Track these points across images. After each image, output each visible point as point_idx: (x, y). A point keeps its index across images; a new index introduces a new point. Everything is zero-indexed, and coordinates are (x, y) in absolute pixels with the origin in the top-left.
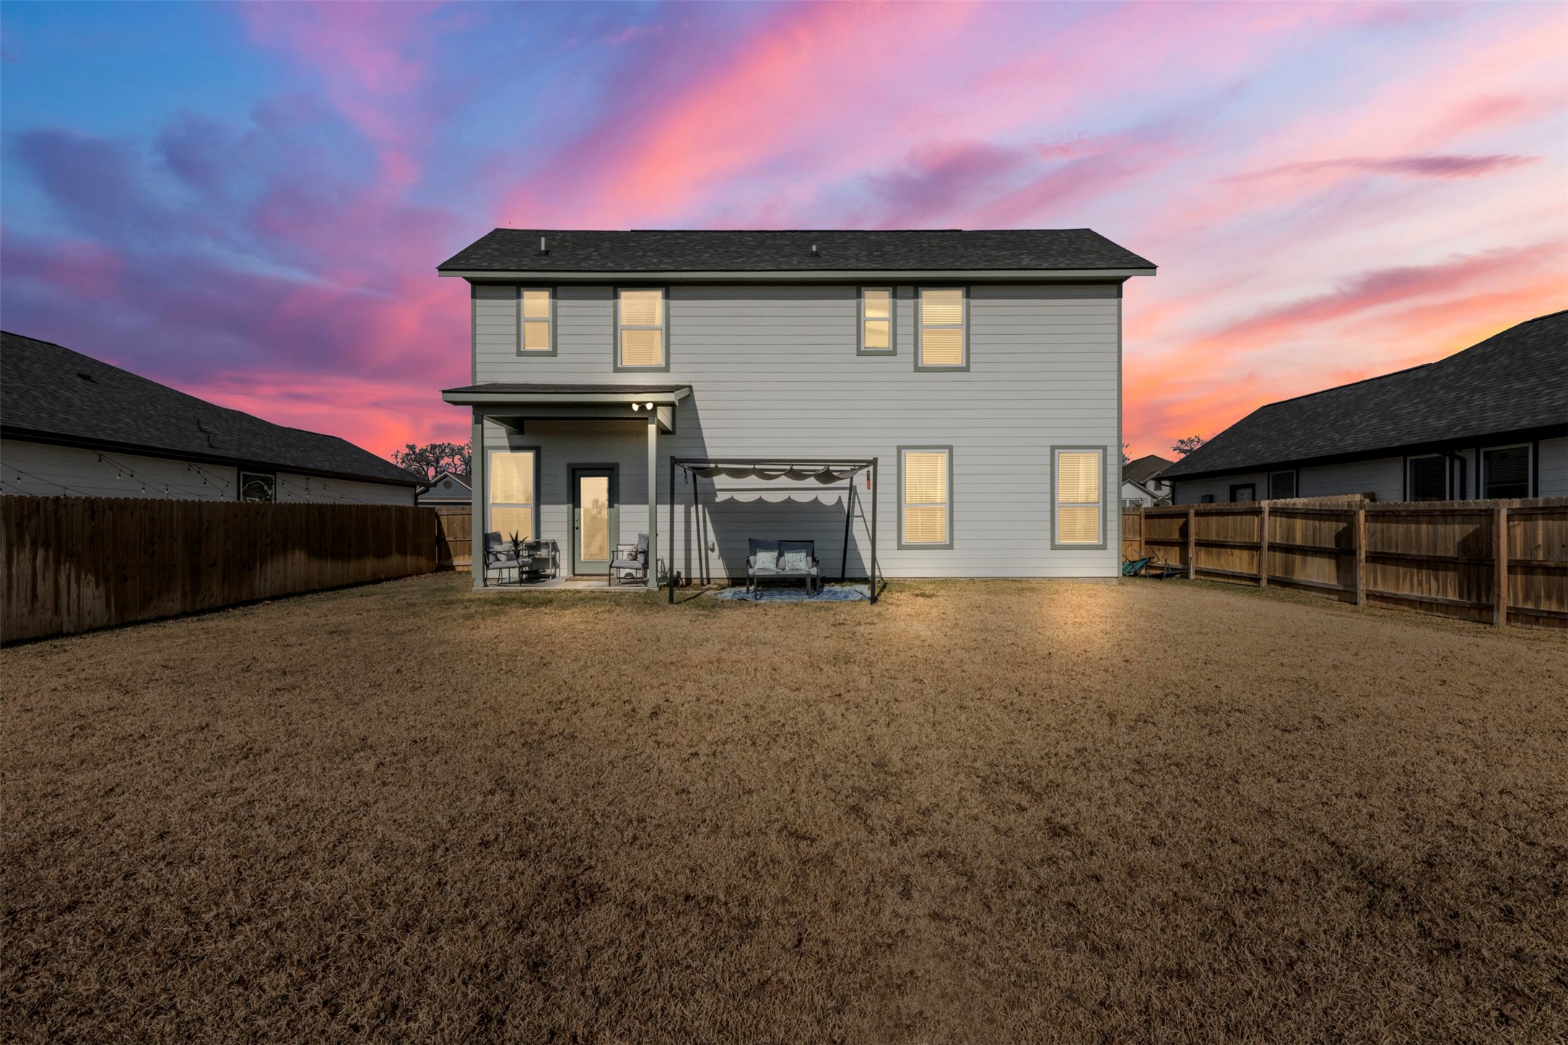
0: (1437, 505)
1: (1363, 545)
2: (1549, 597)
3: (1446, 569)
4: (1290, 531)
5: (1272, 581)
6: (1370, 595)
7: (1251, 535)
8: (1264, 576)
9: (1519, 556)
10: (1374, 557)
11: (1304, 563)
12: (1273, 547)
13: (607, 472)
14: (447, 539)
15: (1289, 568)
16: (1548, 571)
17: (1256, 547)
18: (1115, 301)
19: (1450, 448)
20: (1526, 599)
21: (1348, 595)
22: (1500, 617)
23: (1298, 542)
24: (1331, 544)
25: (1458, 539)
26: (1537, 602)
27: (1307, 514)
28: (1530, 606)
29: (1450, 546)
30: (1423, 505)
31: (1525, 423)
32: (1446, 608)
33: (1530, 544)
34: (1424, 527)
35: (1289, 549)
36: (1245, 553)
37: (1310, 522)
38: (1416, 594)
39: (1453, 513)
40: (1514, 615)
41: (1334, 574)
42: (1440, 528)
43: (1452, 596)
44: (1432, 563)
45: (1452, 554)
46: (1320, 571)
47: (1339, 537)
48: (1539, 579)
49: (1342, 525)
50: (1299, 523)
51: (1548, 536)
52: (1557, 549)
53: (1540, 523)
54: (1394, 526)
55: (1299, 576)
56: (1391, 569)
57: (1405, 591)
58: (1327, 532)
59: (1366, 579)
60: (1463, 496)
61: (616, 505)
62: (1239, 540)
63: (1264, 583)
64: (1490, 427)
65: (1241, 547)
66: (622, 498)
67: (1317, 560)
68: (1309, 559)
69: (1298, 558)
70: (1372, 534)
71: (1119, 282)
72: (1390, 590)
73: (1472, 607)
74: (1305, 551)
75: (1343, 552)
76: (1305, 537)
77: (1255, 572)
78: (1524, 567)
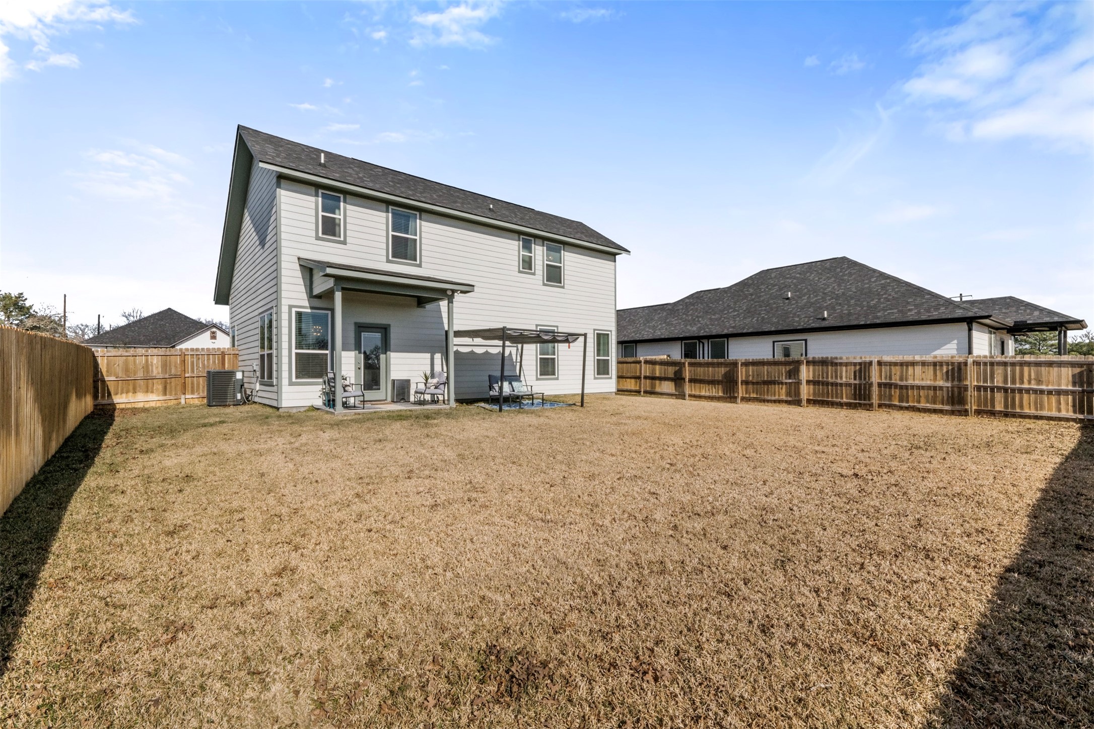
0: (722, 360)
1: (687, 375)
2: (753, 392)
3: (718, 384)
4: (654, 371)
5: (646, 392)
6: (690, 396)
7: (636, 372)
8: (642, 390)
9: (744, 379)
10: (691, 381)
11: (660, 384)
12: (646, 378)
13: (379, 330)
14: (106, 379)
15: (653, 386)
16: (753, 383)
17: (639, 378)
18: (613, 263)
19: (700, 338)
20: (746, 393)
21: (682, 396)
22: (739, 400)
23: (658, 375)
24: (671, 376)
25: (723, 373)
26: (750, 394)
27: (662, 363)
28: (747, 396)
29: (720, 375)
30: (715, 360)
31: (726, 332)
32: (718, 399)
33: (747, 375)
34: (710, 369)
35: (653, 378)
36: (633, 381)
37: (663, 367)
38: (707, 394)
39: (721, 363)
40: (743, 399)
41: (674, 388)
42: (716, 369)
43: (721, 394)
44: (712, 382)
45: (720, 378)
46: (668, 387)
47: (675, 373)
48: (750, 386)
49: (677, 368)
50: (657, 367)
51: (753, 372)
52: (755, 376)
53: (751, 368)
54: (699, 369)
55: (658, 389)
56: (698, 385)
57: (703, 393)
58: (671, 371)
59: (688, 389)
60: (703, 358)
61: (388, 353)
62: (629, 375)
63: (642, 393)
64: (714, 332)
65: (630, 378)
66: (392, 347)
67: (666, 382)
68: (663, 382)
69: (657, 382)
70: (690, 372)
71: (615, 255)
72: (697, 393)
73: (728, 397)
74: (661, 379)
75: (678, 379)
76: (660, 373)
77: (638, 388)
78: (746, 383)
